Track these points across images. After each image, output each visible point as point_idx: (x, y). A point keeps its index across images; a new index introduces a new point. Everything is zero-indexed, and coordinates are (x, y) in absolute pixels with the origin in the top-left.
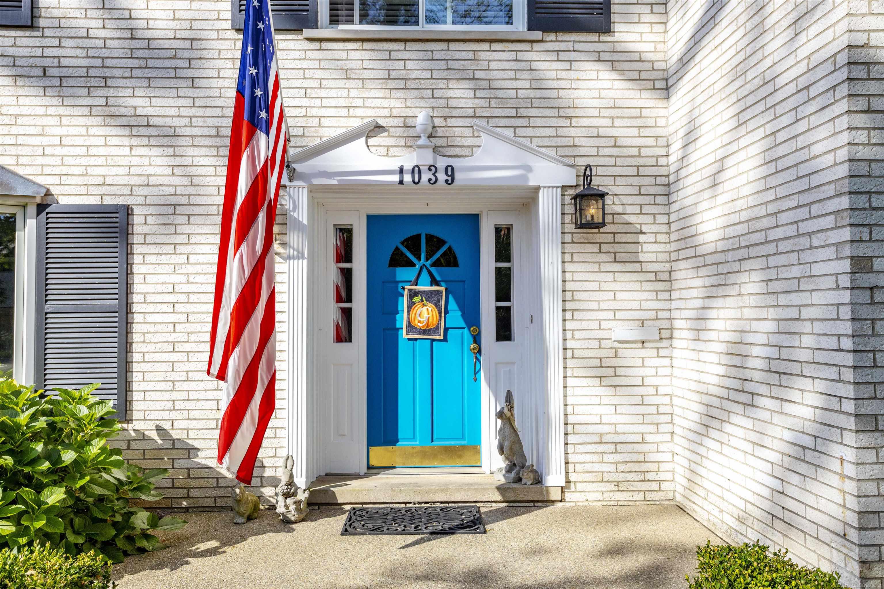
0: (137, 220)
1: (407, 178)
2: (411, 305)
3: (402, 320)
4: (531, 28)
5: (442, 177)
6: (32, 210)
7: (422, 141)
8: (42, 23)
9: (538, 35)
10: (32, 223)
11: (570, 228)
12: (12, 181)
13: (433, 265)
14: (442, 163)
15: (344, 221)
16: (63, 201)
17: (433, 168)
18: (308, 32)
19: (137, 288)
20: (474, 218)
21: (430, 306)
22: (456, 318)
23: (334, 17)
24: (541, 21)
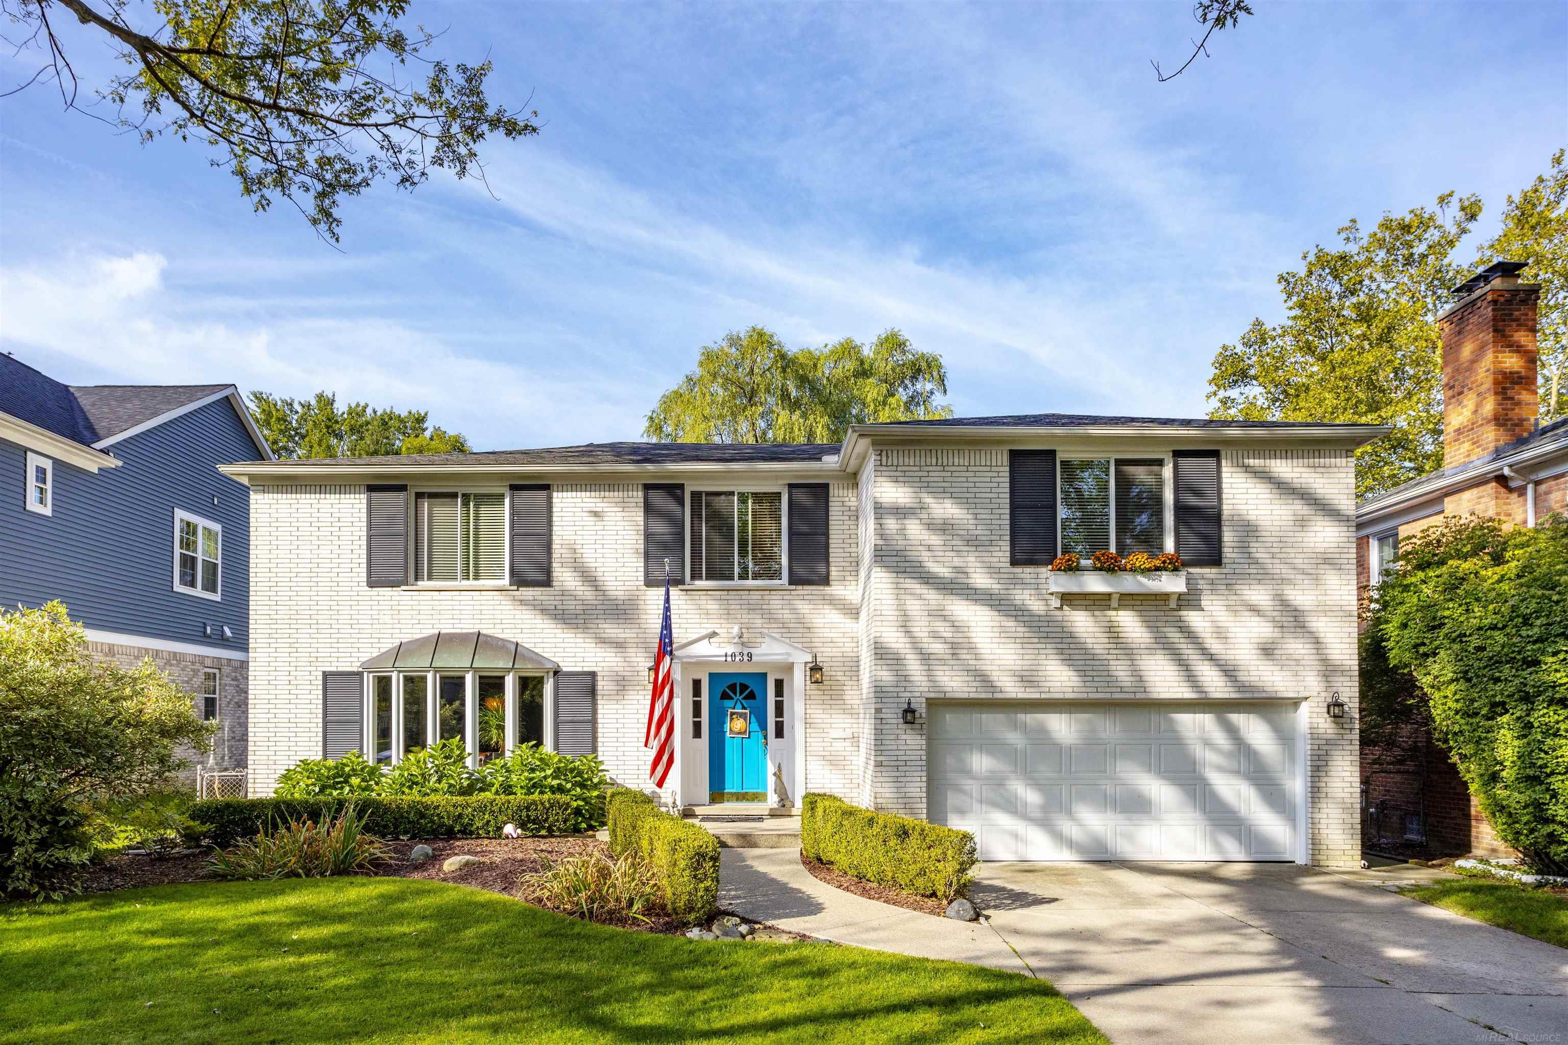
0: (599, 678)
1: (729, 659)
2: (732, 719)
3: (727, 727)
4: (790, 584)
5: (746, 658)
6: (551, 674)
7: (736, 640)
8: (554, 584)
9: (793, 587)
10: (551, 680)
11: (808, 682)
12: (543, 661)
13: (744, 698)
14: (745, 653)
15: (697, 677)
16: (565, 669)
17: (741, 654)
18: (680, 587)
19: (599, 711)
20: (764, 675)
21: (742, 720)
22: (755, 726)
23: (693, 578)
24: (795, 580)
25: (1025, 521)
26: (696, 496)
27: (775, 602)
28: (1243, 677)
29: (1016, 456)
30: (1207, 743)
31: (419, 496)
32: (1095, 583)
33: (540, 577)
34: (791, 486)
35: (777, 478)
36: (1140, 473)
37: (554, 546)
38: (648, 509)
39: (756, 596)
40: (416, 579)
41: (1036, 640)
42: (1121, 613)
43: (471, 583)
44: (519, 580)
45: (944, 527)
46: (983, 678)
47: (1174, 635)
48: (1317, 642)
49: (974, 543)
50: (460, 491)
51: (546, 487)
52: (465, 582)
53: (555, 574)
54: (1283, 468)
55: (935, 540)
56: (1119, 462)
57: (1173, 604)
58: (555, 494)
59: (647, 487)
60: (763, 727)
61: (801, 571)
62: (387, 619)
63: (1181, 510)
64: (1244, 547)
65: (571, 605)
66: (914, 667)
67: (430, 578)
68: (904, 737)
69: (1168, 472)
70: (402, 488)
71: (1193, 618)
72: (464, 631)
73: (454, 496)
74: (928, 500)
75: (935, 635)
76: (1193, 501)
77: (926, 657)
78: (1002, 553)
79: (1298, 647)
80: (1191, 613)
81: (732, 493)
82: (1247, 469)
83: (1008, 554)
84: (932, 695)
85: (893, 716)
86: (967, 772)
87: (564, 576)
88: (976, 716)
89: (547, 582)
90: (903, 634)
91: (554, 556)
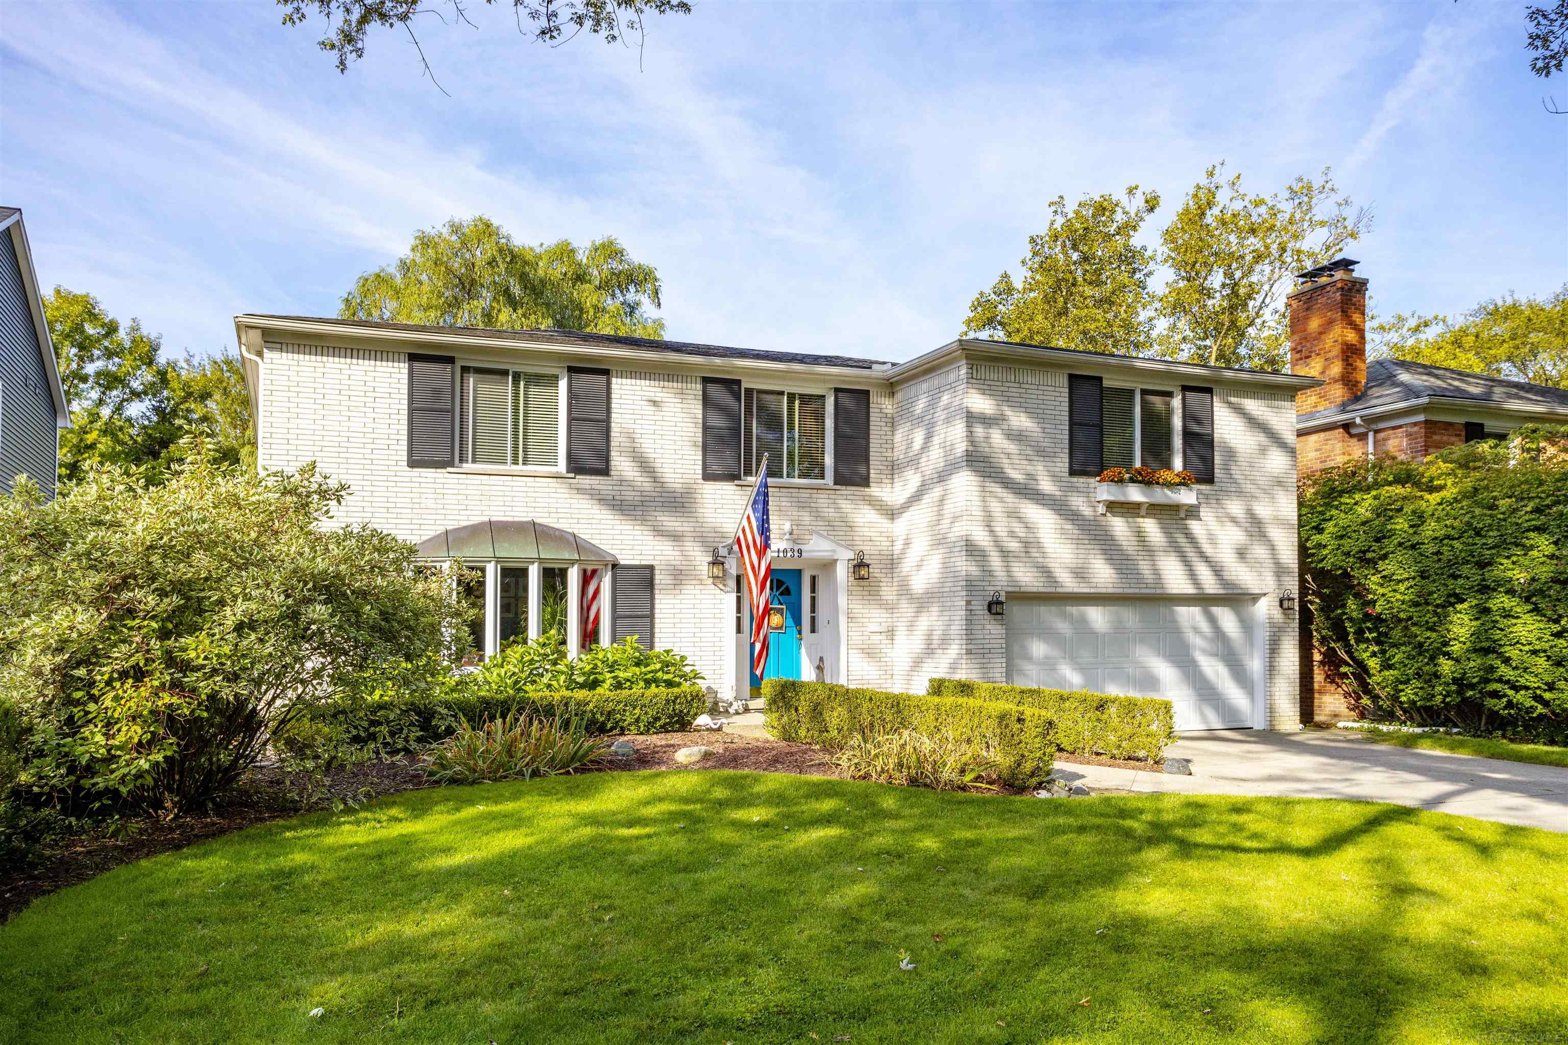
0: (657, 572)
1: (781, 555)
4: (835, 484)
5: (796, 554)
6: (610, 567)
7: (787, 536)
8: (612, 473)
9: (838, 487)
10: (609, 574)
11: (851, 579)
12: (601, 553)
13: (781, 594)
14: (796, 549)
16: (622, 562)
17: (792, 550)
18: (736, 482)
19: (657, 606)
20: (799, 572)
21: (779, 616)
22: (790, 622)
23: (746, 474)
24: (841, 480)
25: (1080, 437)
26: (749, 391)
27: (822, 499)
28: (1226, 575)
29: (1072, 377)
30: (1197, 630)
31: (465, 370)
32: (1135, 494)
33: (601, 465)
34: (837, 390)
35: (824, 381)
36: (1157, 401)
37: (613, 434)
38: (707, 401)
39: (805, 494)
40: (461, 461)
41: (1086, 542)
42: (1146, 520)
43: (519, 468)
44: (576, 467)
45: (1017, 436)
46: (1046, 572)
47: (1181, 539)
48: (1273, 548)
49: (1042, 453)
50: (512, 369)
51: (606, 372)
52: (514, 467)
53: (613, 463)
54: (1252, 405)
55: (1012, 447)
56: (1144, 392)
57: (1182, 515)
58: (614, 380)
59: (706, 380)
60: (798, 621)
61: (845, 471)
62: (430, 503)
63: (1187, 434)
64: (1227, 469)
65: (629, 495)
66: (996, 562)
67: (474, 461)
68: (988, 627)
69: (1176, 402)
70: (451, 360)
71: (1195, 526)
72: (516, 519)
73: (505, 373)
74: (1008, 412)
75: (1012, 534)
76: (1195, 428)
77: (1005, 554)
78: (1062, 463)
79: (1260, 551)
80: (1193, 522)
81: (782, 393)
82: (1230, 404)
83: (1067, 465)
84: (1010, 589)
85: (980, 607)
86: (1029, 658)
87: (621, 464)
88: (1036, 609)
89: (605, 471)
90: (987, 533)
91: (613, 444)
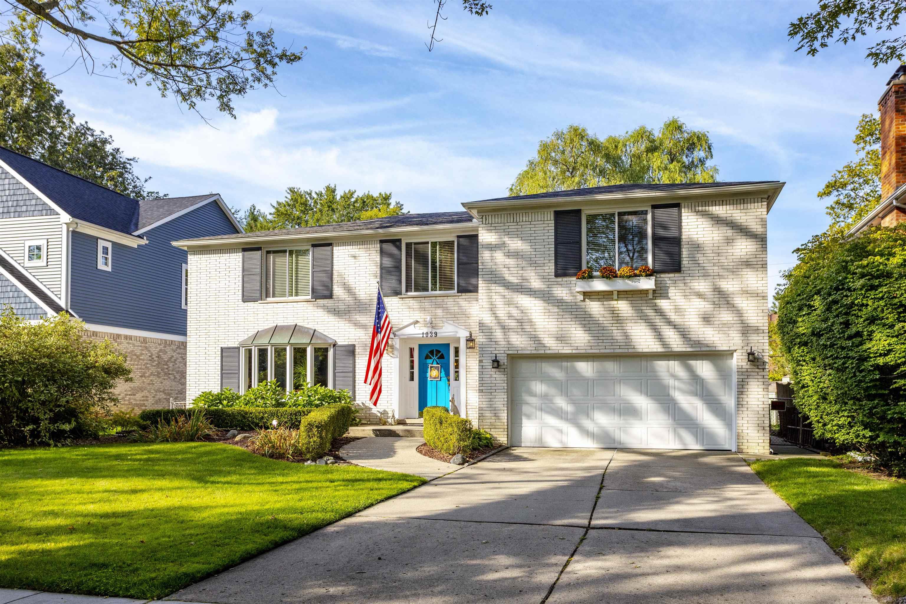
0: (357, 348)
1: (425, 335)
2: (431, 370)
3: (428, 375)
4: (458, 292)
5: (434, 335)
6: (332, 346)
7: (429, 325)
8: (334, 297)
9: (460, 294)
10: (332, 349)
12: (327, 339)
13: (438, 358)
14: (433, 332)
15: (412, 347)
16: (339, 343)
17: (431, 333)
18: (399, 296)
19: (357, 366)
20: (448, 345)
21: (436, 371)
22: (443, 374)
23: (407, 291)
24: (461, 290)
25: (563, 250)
26: (408, 245)
27: (450, 302)
28: (693, 337)
29: (557, 214)
30: (674, 376)
31: (268, 252)
33: (327, 293)
34: (459, 237)
35: (451, 233)
36: (633, 218)
37: (334, 277)
38: (382, 252)
39: (440, 300)
40: (266, 297)
41: (570, 320)
42: (619, 302)
43: (294, 298)
44: (317, 295)
45: (516, 254)
46: (539, 341)
47: (650, 313)
49: (533, 263)
50: (288, 249)
51: (330, 245)
52: (290, 298)
53: (334, 292)
54: (719, 210)
56: (620, 214)
57: (650, 296)
58: (335, 248)
59: (382, 242)
60: (447, 375)
61: (462, 283)
62: (251, 319)
63: (656, 239)
64: (693, 259)
65: (342, 307)
66: (500, 336)
67: (273, 297)
69: (649, 217)
70: (259, 249)
71: (663, 303)
72: (289, 324)
73: (285, 251)
75: (511, 317)
76: (661, 232)
77: (507, 330)
78: (550, 270)
79: (727, 316)
80: (662, 301)
81: (428, 243)
82: (697, 212)
83: (553, 271)
84: (510, 352)
85: (488, 363)
86: (532, 394)
87: (338, 292)
88: (539, 364)
89: (330, 296)
91: (334, 282)
